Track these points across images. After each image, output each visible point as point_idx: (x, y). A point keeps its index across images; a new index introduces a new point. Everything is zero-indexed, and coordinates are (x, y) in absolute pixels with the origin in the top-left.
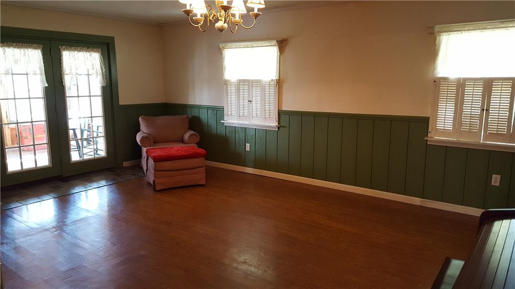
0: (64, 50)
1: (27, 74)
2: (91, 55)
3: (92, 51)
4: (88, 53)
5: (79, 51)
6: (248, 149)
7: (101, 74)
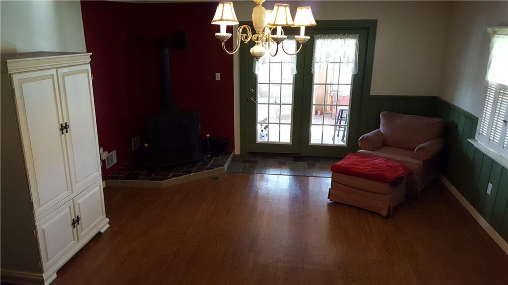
0: (318, 38)
1: (282, 63)
2: (345, 42)
3: (348, 37)
4: (343, 40)
5: (333, 39)
6: (489, 192)
7: (354, 62)
